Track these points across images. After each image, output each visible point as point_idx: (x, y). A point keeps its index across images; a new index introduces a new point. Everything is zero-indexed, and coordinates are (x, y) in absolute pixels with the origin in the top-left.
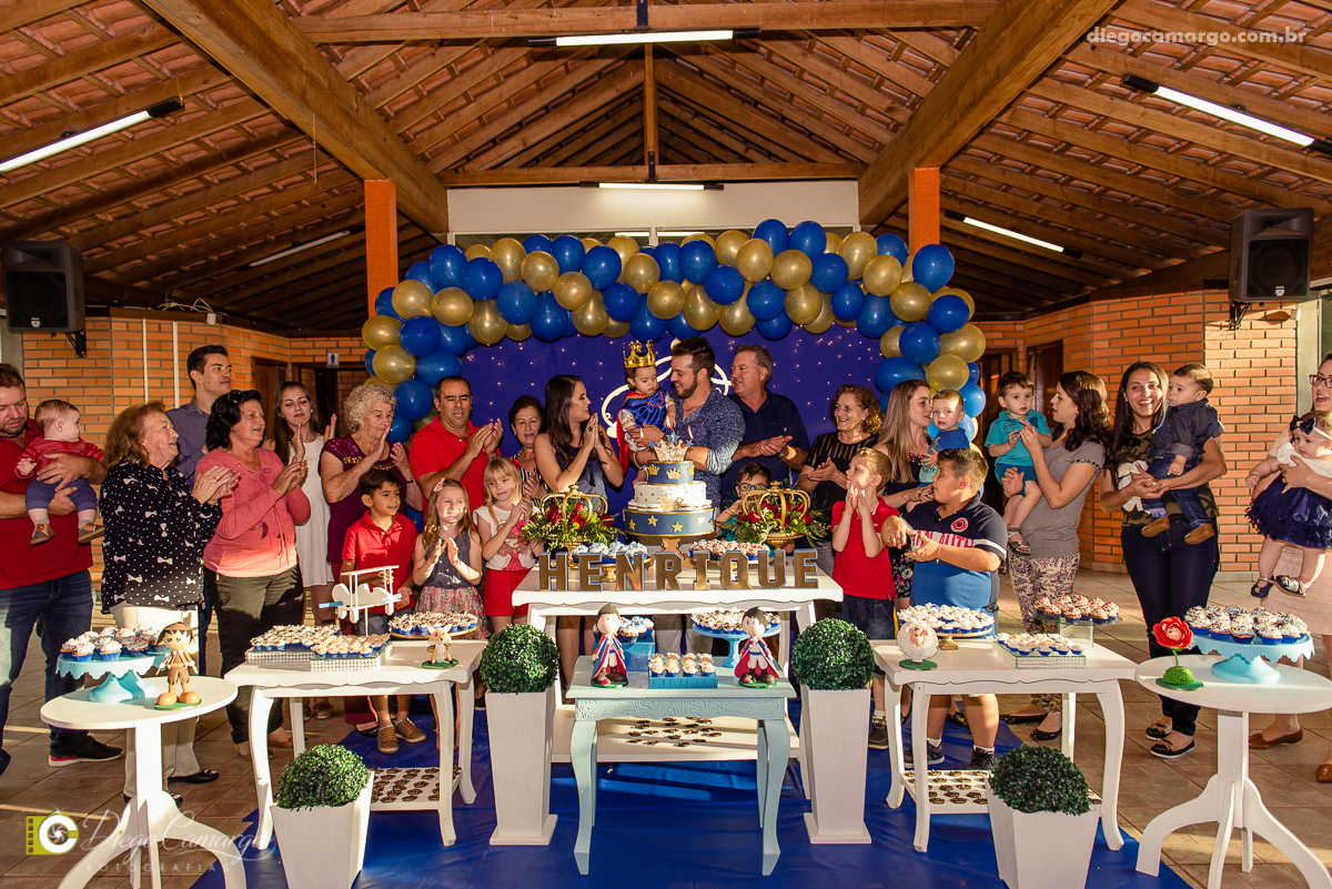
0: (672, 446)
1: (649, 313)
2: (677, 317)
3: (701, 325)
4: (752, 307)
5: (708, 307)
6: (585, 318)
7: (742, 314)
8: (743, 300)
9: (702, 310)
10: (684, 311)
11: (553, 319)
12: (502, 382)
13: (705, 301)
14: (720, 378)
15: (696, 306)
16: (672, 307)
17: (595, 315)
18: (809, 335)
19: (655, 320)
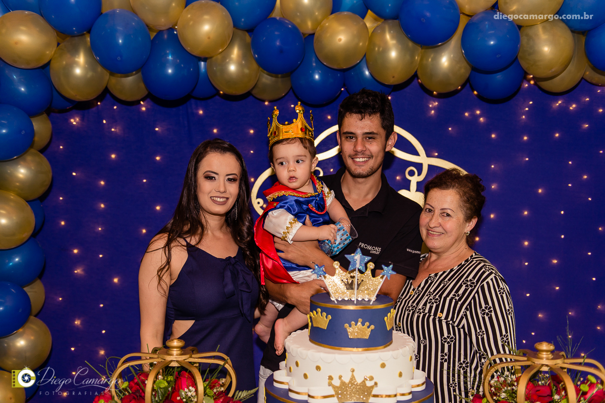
0: (356, 274)
1: (318, 60)
2: (356, 68)
3: (394, 76)
4: (469, 51)
5: (403, 49)
6: (224, 69)
7: (452, 61)
8: (455, 42)
9: (393, 54)
10: (365, 59)
11: (177, 67)
12: (118, 155)
13: (400, 41)
14: (415, 152)
15: (386, 50)
16: (348, 52)
17: (240, 65)
18: (543, 94)
19: (327, 70)
